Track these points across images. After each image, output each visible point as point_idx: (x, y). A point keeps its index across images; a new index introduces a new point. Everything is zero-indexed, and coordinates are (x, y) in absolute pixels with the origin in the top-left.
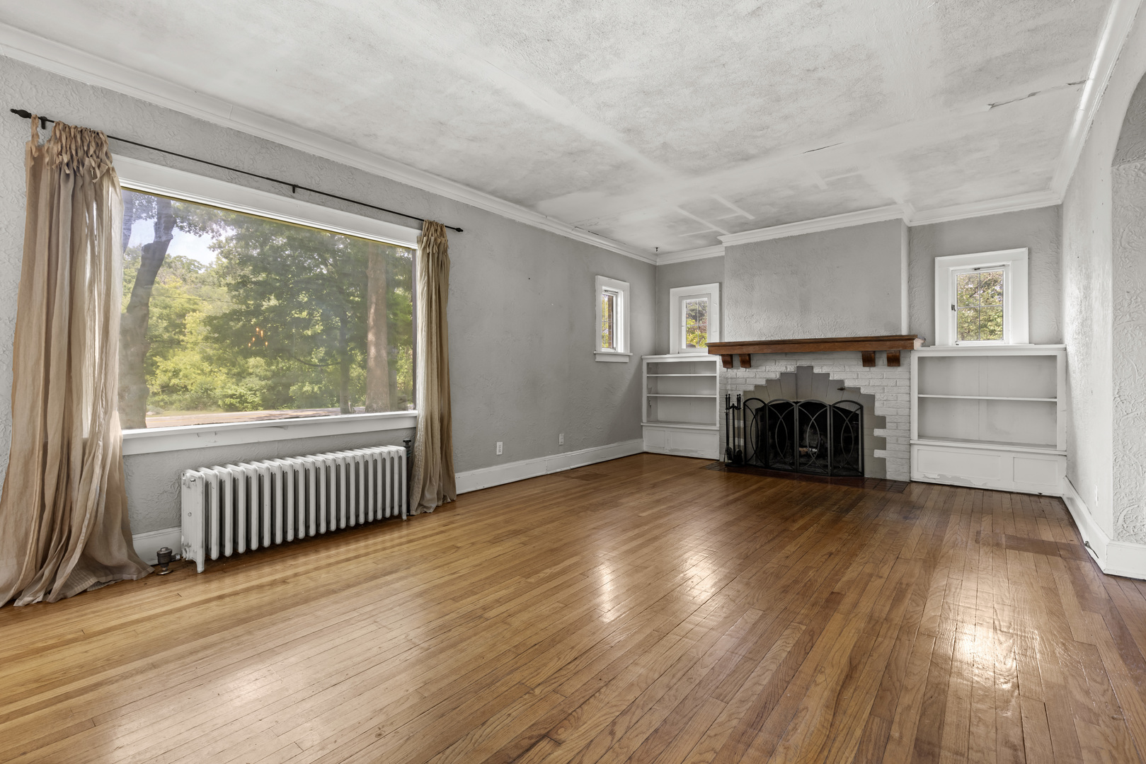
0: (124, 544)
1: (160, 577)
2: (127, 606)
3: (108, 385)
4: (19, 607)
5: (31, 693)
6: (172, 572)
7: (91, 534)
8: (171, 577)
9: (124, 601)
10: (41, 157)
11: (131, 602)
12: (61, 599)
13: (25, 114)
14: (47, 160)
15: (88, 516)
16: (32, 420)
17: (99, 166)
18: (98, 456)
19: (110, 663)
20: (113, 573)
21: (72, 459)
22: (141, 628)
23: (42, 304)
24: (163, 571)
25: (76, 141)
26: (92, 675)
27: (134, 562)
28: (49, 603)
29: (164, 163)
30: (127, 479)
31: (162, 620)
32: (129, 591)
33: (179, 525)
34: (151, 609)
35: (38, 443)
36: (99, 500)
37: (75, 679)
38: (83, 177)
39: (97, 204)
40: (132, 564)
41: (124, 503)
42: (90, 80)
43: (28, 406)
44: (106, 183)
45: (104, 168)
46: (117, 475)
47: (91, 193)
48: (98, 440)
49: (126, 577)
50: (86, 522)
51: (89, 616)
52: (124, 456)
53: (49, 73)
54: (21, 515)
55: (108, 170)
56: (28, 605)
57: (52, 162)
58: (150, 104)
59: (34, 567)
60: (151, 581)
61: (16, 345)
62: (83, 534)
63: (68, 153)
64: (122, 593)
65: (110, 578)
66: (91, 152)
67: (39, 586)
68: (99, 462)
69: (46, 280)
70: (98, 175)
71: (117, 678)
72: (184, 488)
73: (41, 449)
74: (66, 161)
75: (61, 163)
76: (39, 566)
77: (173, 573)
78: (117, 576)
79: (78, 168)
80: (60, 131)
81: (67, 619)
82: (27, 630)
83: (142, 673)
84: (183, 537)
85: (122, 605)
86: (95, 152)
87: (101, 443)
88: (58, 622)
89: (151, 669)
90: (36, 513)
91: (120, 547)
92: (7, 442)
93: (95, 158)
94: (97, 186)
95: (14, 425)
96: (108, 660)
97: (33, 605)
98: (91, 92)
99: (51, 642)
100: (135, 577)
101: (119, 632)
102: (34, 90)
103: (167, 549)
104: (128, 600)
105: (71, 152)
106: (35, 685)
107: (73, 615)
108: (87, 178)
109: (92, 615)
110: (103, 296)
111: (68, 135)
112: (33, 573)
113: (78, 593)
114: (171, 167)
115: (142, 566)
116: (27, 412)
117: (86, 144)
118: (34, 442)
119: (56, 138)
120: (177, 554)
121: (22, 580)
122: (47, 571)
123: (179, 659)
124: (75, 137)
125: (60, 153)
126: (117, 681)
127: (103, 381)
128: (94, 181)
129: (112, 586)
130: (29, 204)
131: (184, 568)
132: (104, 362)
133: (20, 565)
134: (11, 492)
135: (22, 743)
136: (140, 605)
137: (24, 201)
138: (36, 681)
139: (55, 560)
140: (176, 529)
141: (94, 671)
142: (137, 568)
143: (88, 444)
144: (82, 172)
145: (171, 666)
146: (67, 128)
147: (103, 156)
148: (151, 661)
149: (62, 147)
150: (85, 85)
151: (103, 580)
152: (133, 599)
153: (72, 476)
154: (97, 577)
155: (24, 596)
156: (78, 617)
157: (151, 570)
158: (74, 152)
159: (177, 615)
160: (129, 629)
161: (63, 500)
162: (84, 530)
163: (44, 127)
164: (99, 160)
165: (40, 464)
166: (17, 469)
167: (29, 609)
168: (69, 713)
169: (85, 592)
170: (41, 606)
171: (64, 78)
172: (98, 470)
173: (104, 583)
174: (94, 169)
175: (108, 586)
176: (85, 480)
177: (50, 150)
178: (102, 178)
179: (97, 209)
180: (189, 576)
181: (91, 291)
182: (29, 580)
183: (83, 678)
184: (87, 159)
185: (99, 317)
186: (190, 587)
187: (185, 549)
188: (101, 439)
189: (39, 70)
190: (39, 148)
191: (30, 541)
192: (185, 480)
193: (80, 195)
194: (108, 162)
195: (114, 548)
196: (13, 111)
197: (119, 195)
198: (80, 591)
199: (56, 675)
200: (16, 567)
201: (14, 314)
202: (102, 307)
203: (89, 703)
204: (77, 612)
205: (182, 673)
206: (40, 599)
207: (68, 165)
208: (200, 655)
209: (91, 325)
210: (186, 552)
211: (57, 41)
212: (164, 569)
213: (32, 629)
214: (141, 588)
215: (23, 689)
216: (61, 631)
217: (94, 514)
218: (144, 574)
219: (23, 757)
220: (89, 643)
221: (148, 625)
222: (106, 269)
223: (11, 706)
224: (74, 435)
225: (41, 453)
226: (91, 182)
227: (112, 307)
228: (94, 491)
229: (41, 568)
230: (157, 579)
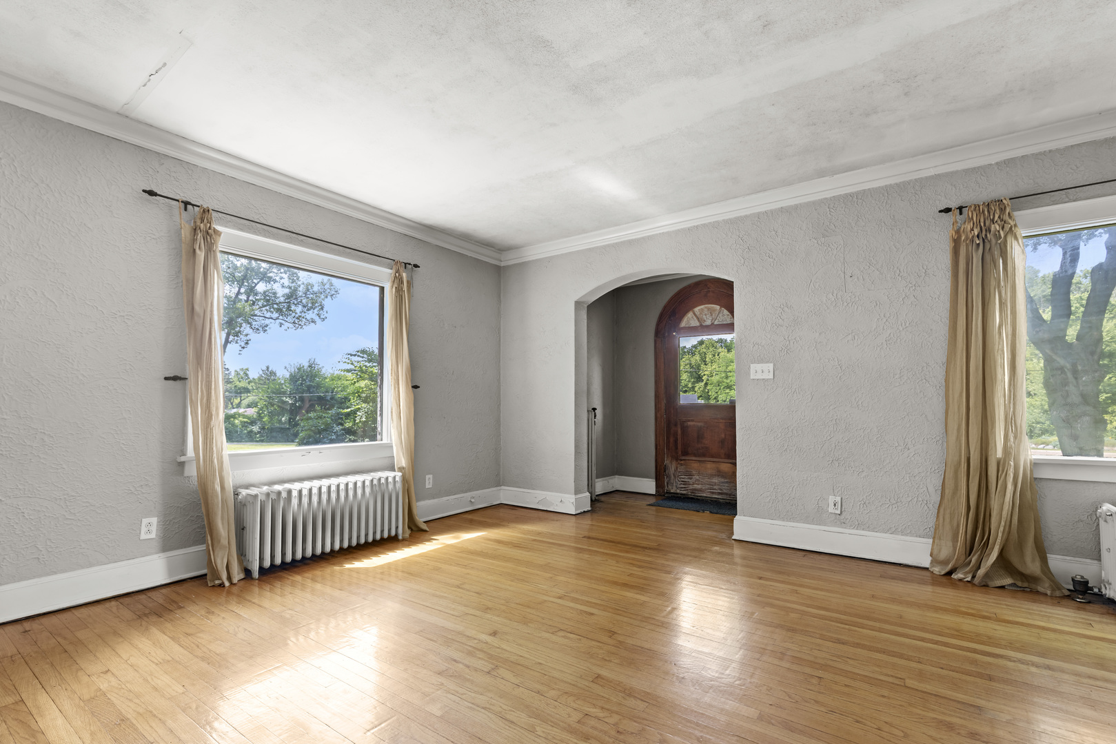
0: (1038, 559)
1: (1075, 602)
2: (1037, 612)
3: (1016, 413)
4: (955, 579)
5: (953, 636)
6: (1089, 602)
7: (1007, 540)
8: (1088, 607)
9: (1034, 608)
10: (960, 237)
11: (1041, 611)
12: (984, 586)
13: (947, 210)
14: (963, 238)
15: (1003, 523)
16: (958, 438)
17: (1003, 228)
18: (1009, 474)
19: (1011, 645)
20: (1028, 582)
21: (989, 473)
22: (1045, 634)
23: (963, 349)
24: (1079, 598)
25: (984, 215)
26: (996, 647)
27: (1049, 578)
28: (975, 584)
29: (1067, 200)
30: (1040, 499)
31: (1067, 637)
32: (1042, 602)
33: (1099, 559)
34: (1058, 624)
35: (963, 457)
36: (1012, 512)
37: (983, 643)
38: (990, 242)
39: (1003, 260)
40: (1045, 579)
41: (1037, 521)
42: (993, 160)
43: (956, 428)
44: (1010, 239)
45: (1007, 227)
46: (1029, 494)
47: (997, 253)
48: (1010, 460)
49: (1040, 589)
50: (1001, 529)
51: (1003, 606)
52: (1036, 479)
53: (964, 170)
54: (954, 510)
55: (1011, 228)
56: (960, 580)
57: (967, 238)
58: (1050, 151)
59: (964, 553)
60: (1065, 602)
61: (947, 381)
62: (999, 538)
63: (978, 226)
64: (1035, 601)
65: (1026, 585)
66: (996, 218)
67: (968, 569)
68: (1011, 480)
69: (965, 330)
70: (1002, 236)
71: (1015, 659)
72: (1102, 523)
73: (966, 462)
74: (976, 234)
75: (973, 237)
76: (968, 553)
77: (1091, 605)
78: (1033, 586)
79: (986, 235)
80: (972, 212)
81: (986, 602)
82: (958, 596)
83: (1037, 667)
84: (1103, 572)
85: (1032, 610)
86: (999, 217)
87: (1012, 463)
88: (979, 600)
89: (1045, 668)
90: (963, 510)
91: (1033, 561)
92: (944, 454)
93: (999, 222)
94: (1002, 245)
95: (947, 442)
96: (1011, 643)
97: (964, 582)
98: (996, 168)
99: (970, 611)
100: (1049, 592)
101: (1024, 628)
102: (954, 188)
103: (1082, 577)
104: (1039, 609)
105: (980, 225)
106: (956, 633)
107: (991, 601)
108: (993, 241)
109: (1005, 607)
110: (1010, 337)
111: (978, 212)
112: (963, 557)
113: (997, 586)
114: (1074, 201)
115: (1056, 585)
116: (955, 432)
117: (992, 214)
118: (960, 456)
119: (969, 219)
120: (1095, 587)
121: (956, 560)
122: (974, 559)
123: (1076, 675)
124: (983, 211)
125: (972, 230)
126: (1014, 661)
127: (1012, 409)
128: (999, 242)
129: (1027, 592)
130: (952, 275)
131: (1104, 604)
132: (1012, 393)
133: (955, 548)
134: (947, 491)
135: (942, 662)
136: (1050, 617)
137: (949, 274)
138: (958, 631)
139: (979, 553)
140: (1096, 562)
141: (998, 646)
142: (1051, 585)
143: (1002, 463)
144: (989, 239)
145: (1066, 677)
146: (977, 207)
147: (1006, 217)
148: (1047, 663)
149: (973, 224)
150: (991, 165)
151: (1019, 584)
152: (1043, 609)
153: (990, 488)
154: (1014, 579)
155: (958, 573)
156: (994, 603)
157: (1067, 593)
158: (982, 224)
159: (1084, 640)
160: (1033, 630)
161: (983, 506)
162: (1000, 535)
163: (961, 213)
164: (1003, 222)
165: (965, 474)
166: (950, 474)
167: (961, 583)
168: (974, 662)
169: (1002, 587)
170: (969, 584)
171: (974, 168)
172: (1010, 487)
173: (1021, 587)
174: (999, 231)
175: (1023, 590)
176: (999, 492)
177: (965, 230)
178: (1005, 236)
179: (1003, 263)
180: (1109, 613)
181: (1000, 333)
182: (961, 562)
183: (989, 646)
184: (993, 226)
185: (1007, 355)
186: (1107, 623)
187: (1105, 585)
188: (1012, 460)
189: (956, 172)
190: (958, 232)
191: (961, 532)
192: (1101, 513)
193: (988, 257)
194: (1010, 221)
195: (1028, 559)
196: (940, 211)
197: (1022, 246)
198: (999, 585)
199: (971, 634)
200: (952, 548)
201: (945, 360)
202: (1009, 346)
203: (990, 664)
204: (994, 599)
205: (1074, 687)
206: (969, 579)
207: (978, 236)
208: (1099, 683)
209: (1001, 362)
210: (1106, 588)
211: (968, 143)
212: (1080, 597)
213: (960, 597)
214: (1053, 605)
215: (948, 631)
216: (980, 607)
217: (1008, 523)
218: (1058, 593)
219: (941, 670)
220: (998, 625)
221: (1052, 635)
222: (1011, 313)
223: (940, 637)
224: (990, 454)
225: (966, 465)
226: (996, 243)
227: (1018, 345)
228: (1008, 504)
229: (969, 555)
230: (1072, 603)
